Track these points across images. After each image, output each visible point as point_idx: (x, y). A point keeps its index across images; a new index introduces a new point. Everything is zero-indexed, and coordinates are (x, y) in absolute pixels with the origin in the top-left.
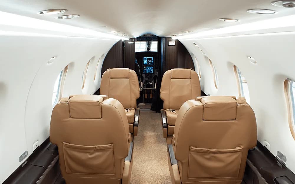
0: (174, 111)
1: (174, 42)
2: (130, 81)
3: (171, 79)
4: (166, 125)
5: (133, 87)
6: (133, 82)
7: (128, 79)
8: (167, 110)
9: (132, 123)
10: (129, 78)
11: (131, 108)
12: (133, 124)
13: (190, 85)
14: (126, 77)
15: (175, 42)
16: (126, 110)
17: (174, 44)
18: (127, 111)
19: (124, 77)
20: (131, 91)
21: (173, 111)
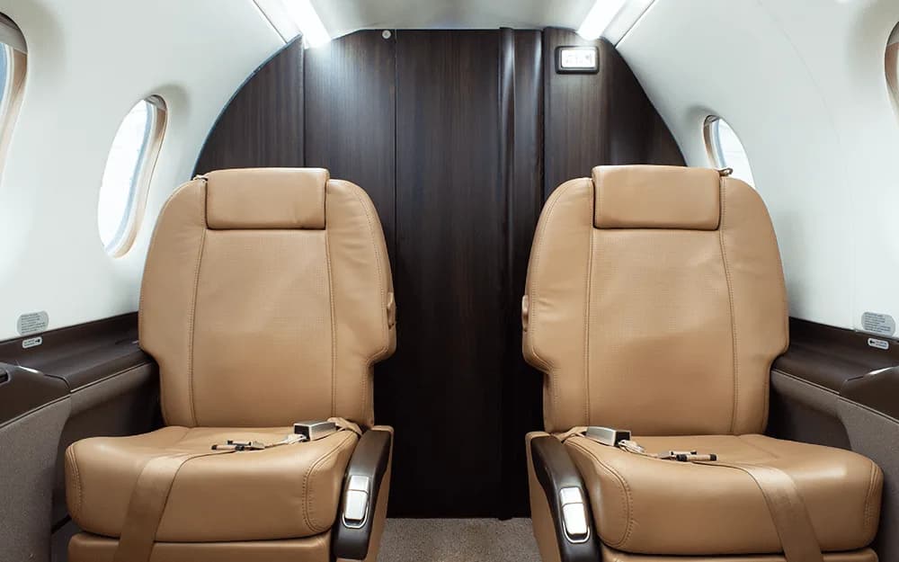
0: (627, 437)
1: (593, 54)
2: (329, 245)
3: (596, 232)
4: (585, 546)
5: (348, 279)
6: (349, 252)
7: (322, 234)
8: (574, 430)
9: (321, 534)
10: (324, 229)
11: (330, 420)
12: (322, 542)
13: (720, 267)
14: (305, 216)
15: (598, 54)
16: (298, 430)
17: (590, 63)
18: (298, 437)
19: (294, 220)
20: (337, 305)
21: (621, 436)
